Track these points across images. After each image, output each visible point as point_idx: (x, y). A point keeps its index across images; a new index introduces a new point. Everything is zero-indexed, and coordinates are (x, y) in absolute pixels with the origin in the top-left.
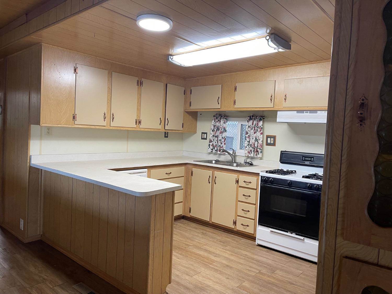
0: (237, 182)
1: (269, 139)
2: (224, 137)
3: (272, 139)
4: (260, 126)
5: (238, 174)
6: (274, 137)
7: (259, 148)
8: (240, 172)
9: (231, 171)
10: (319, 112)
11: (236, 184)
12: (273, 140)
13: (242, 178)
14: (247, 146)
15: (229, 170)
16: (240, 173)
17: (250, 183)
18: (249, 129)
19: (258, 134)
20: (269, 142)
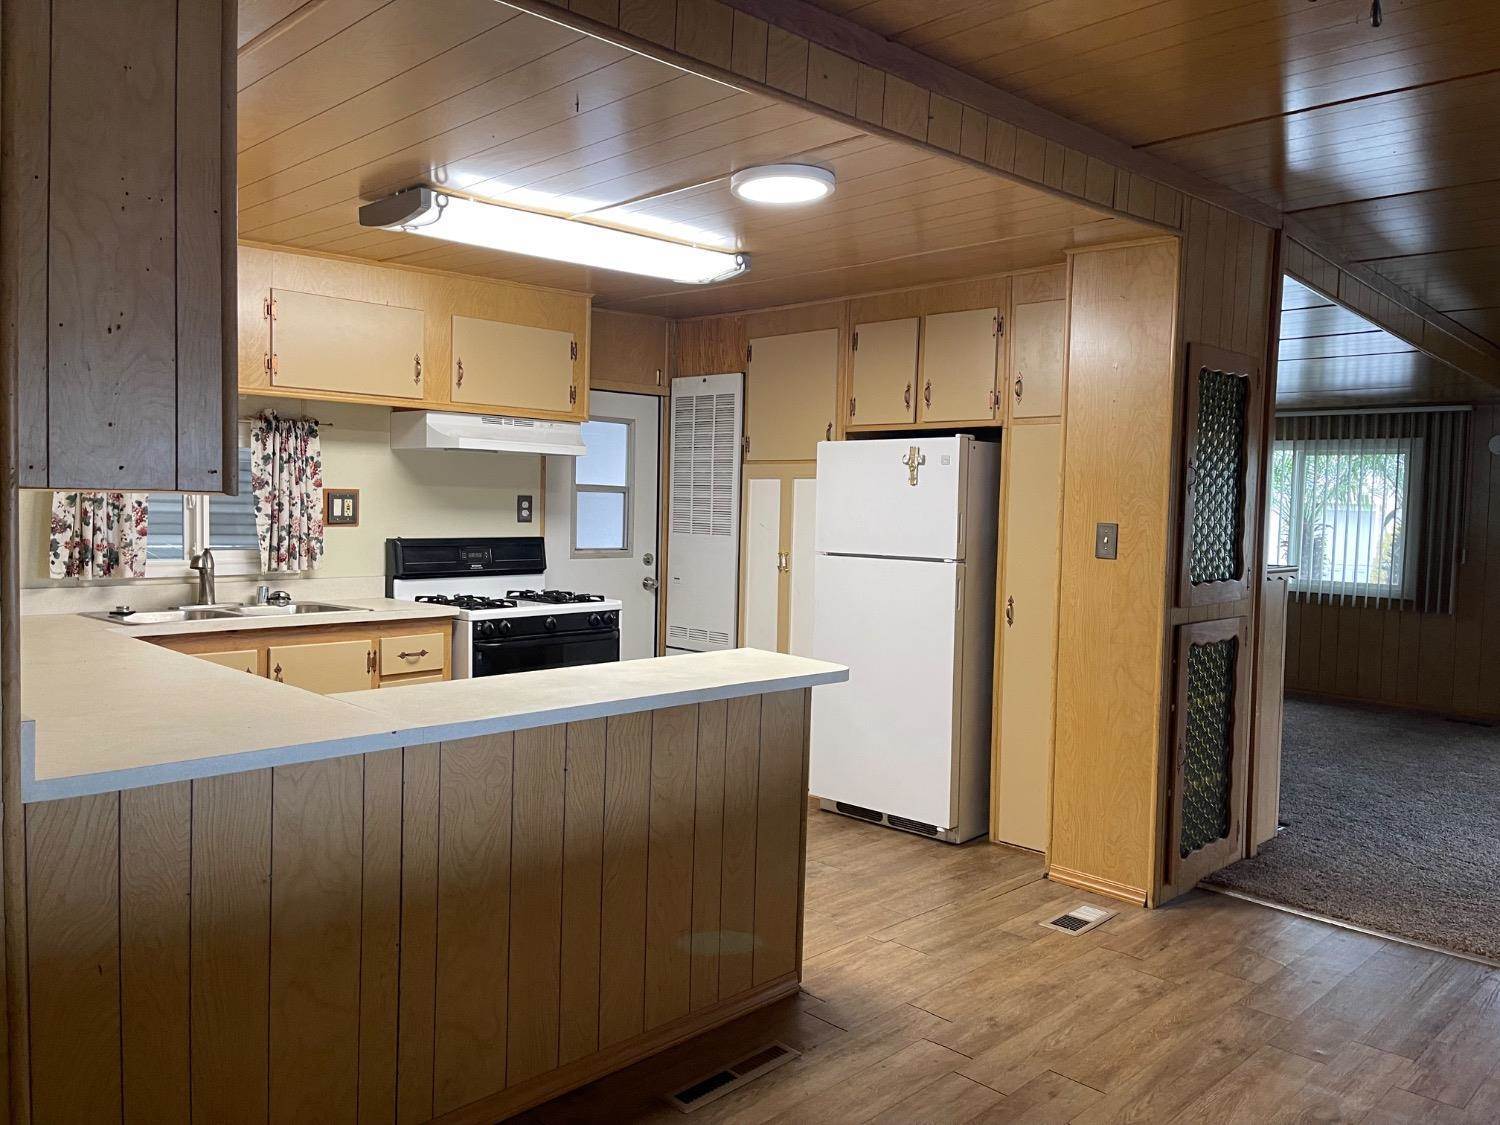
0: (373, 663)
1: (337, 503)
2: (140, 504)
3: (349, 502)
4: (312, 458)
5: (375, 634)
6: (353, 495)
7: (316, 538)
8: (381, 627)
9: (341, 631)
10: (537, 424)
11: (369, 672)
12: (351, 504)
13: (393, 645)
14: (267, 532)
15: (334, 629)
16: (378, 629)
17: (423, 653)
18: (269, 468)
19: (308, 486)
20: (337, 512)
